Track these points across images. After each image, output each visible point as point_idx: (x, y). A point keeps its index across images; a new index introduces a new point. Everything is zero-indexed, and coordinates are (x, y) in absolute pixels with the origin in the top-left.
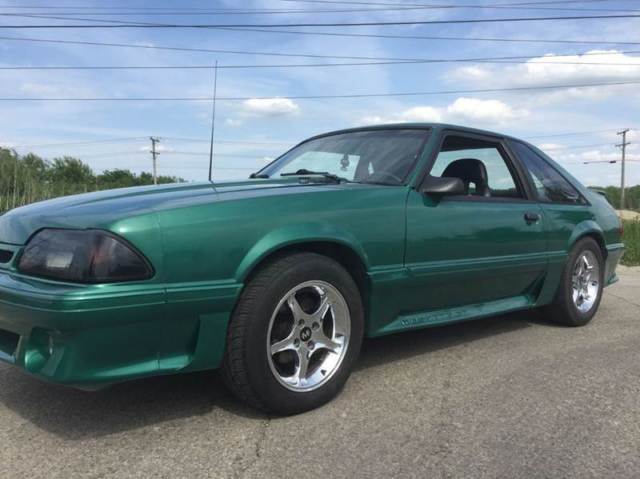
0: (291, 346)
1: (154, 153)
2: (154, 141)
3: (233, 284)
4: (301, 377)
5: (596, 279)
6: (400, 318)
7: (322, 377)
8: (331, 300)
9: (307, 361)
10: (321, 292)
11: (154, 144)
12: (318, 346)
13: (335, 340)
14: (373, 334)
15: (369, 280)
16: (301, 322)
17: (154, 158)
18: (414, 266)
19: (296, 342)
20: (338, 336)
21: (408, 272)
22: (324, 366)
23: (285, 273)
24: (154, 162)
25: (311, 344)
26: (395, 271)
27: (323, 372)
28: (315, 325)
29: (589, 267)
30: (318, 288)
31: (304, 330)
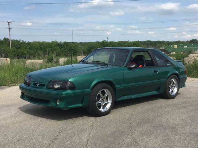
0: (100, 102)
1: (9, 29)
2: (9, 23)
3: (89, 90)
4: (102, 109)
5: (177, 86)
6: (123, 97)
7: (106, 109)
8: (108, 93)
9: (103, 106)
10: (106, 91)
11: (9, 24)
12: (105, 102)
13: (109, 101)
14: (116, 100)
15: (116, 88)
16: (102, 97)
17: (9, 31)
18: (125, 85)
19: (101, 101)
20: (109, 100)
21: (124, 86)
22: (106, 107)
23: (99, 87)
24: (9, 33)
25: (104, 102)
26: (121, 86)
27: (106, 108)
28: (105, 98)
29: (175, 83)
30: (105, 90)
31: (102, 99)
